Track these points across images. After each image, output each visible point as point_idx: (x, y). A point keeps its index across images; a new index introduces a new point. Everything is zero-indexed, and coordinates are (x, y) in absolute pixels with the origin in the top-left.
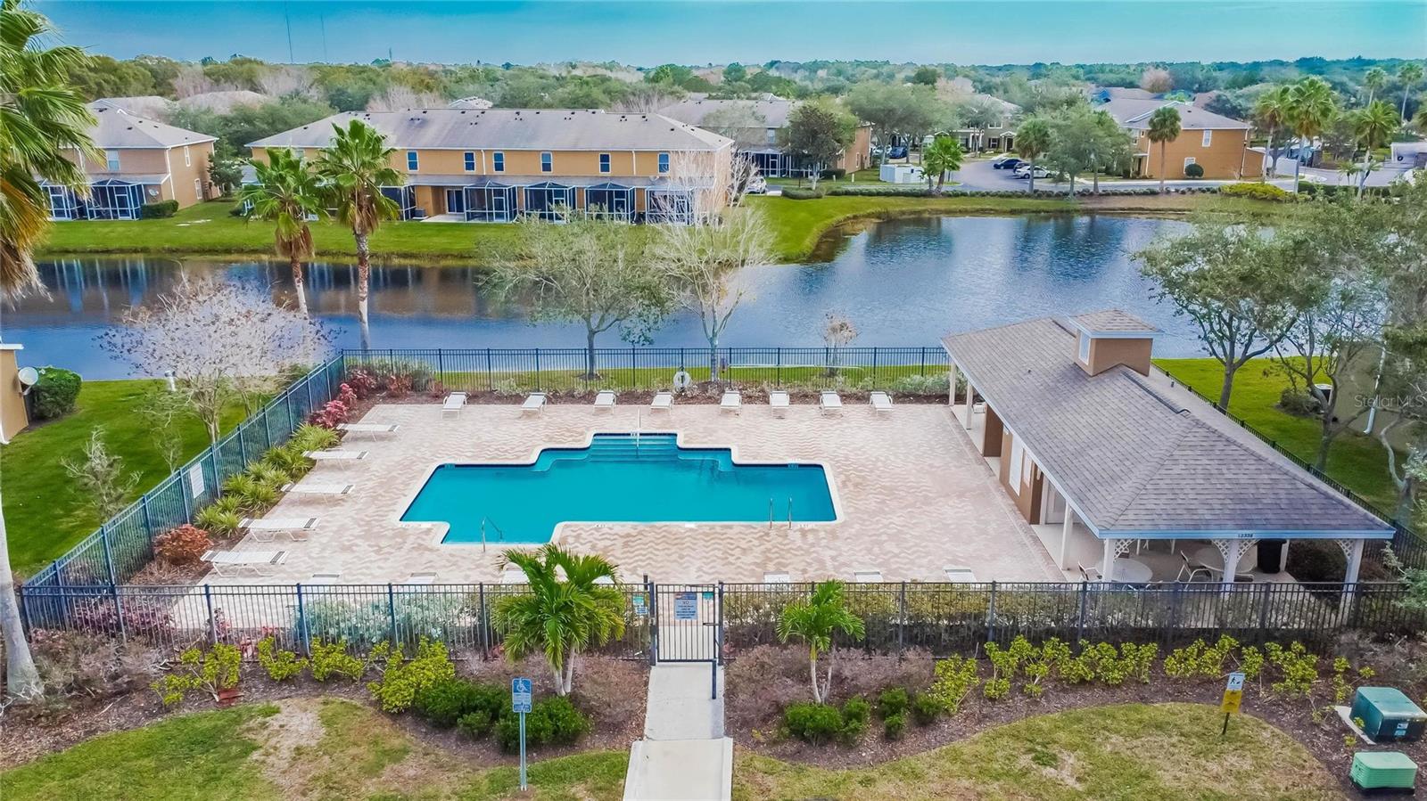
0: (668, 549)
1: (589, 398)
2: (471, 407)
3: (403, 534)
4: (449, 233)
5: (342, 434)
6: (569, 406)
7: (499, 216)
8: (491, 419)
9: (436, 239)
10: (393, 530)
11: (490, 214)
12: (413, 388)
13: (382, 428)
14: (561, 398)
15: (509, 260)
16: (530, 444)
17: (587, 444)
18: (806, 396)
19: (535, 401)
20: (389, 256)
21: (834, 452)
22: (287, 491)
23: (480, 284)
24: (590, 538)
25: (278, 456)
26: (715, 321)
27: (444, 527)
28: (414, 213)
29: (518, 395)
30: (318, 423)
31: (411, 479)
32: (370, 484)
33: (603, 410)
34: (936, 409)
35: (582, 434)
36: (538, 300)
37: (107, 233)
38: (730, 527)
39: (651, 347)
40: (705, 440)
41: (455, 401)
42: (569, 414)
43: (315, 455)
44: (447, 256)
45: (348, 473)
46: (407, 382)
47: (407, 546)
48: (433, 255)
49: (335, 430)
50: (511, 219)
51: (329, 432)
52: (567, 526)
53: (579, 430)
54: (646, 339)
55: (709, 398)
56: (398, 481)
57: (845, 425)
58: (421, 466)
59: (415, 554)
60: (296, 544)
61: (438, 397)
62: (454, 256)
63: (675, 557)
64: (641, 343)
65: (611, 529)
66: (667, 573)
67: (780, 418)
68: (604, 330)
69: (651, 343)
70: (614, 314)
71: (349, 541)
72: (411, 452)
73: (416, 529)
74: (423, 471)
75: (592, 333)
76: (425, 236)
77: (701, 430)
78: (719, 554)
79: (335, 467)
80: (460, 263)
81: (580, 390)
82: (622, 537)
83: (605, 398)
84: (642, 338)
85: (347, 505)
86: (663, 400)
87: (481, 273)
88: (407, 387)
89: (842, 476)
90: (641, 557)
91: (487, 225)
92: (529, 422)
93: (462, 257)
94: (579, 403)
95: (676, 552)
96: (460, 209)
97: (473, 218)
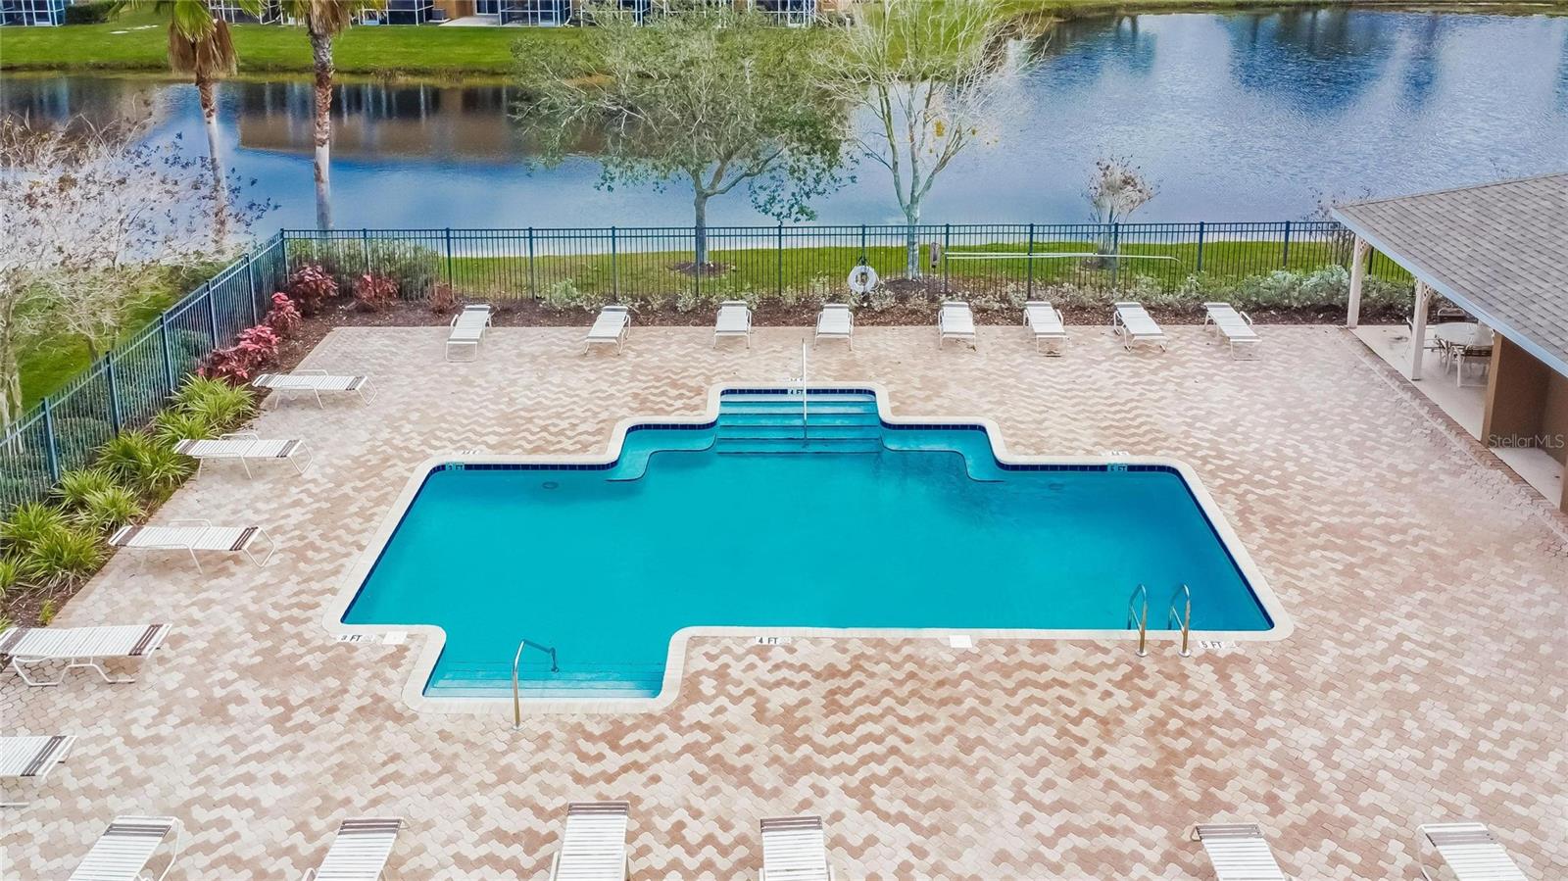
0: (931, 719)
1: (705, 315)
2: (499, 332)
3: (340, 662)
4: (477, 41)
5: (260, 394)
6: (670, 330)
7: (546, 17)
8: (534, 358)
9: (458, 50)
10: (323, 649)
11: (534, 15)
12: (402, 293)
13: (337, 383)
14: (653, 312)
15: (568, 77)
16: (604, 415)
17: (710, 413)
18: (1082, 309)
19: (611, 323)
20: (392, 73)
21: (1187, 435)
22: (122, 544)
23: (518, 117)
24: (749, 682)
25: (128, 453)
26: (915, 177)
27: (435, 637)
28: (430, 15)
29: (579, 309)
30: (221, 373)
31: (378, 502)
32: (297, 515)
33: (731, 341)
34: (1323, 334)
35: (699, 391)
36: (615, 143)
37: (15, 44)
38: (1049, 647)
39: (811, 223)
40: (930, 406)
41: (472, 322)
42: (671, 344)
43: (201, 449)
44: (473, 72)
45: (260, 487)
46: (390, 287)
47: (349, 703)
48: (455, 72)
49: (250, 388)
50: (562, 21)
51: (240, 392)
52: (695, 642)
53: (692, 383)
54: (802, 211)
55: (914, 312)
56: (353, 509)
57: (1177, 370)
58: (401, 468)
59: (364, 727)
60: (108, 693)
61: (443, 312)
62: (482, 73)
63: (949, 747)
64: (793, 217)
65: (791, 650)
66: (947, 806)
67: (1051, 354)
68: (722, 192)
69: (811, 216)
70: (740, 164)
71: (224, 684)
72: (385, 434)
73: (374, 648)
74: (404, 480)
75: (703, 197)
76: (443, 45)
77: (917, 383)
78: (1048, 733)
79: (237, 472)
80: (490, 82)
81: (687, 300)
82: (818, 676)
83: (734, 317)
84: (796, 209)
85: (241, 573)
86: (836, 320)
87: (521, 99)
88: (390, 295)
89: (1230, 498)
90: (871, 747)
91: (528, 30)
92: (603, 365)
93: (494, 74)
94: (686, 323)
95: (949, 730)
96: (493, 9)
97: (510, 20)
